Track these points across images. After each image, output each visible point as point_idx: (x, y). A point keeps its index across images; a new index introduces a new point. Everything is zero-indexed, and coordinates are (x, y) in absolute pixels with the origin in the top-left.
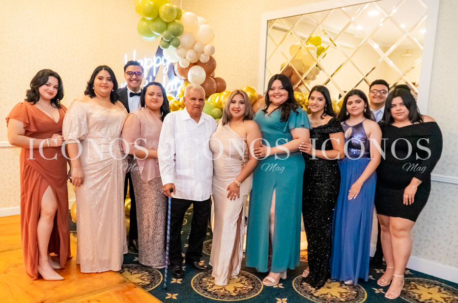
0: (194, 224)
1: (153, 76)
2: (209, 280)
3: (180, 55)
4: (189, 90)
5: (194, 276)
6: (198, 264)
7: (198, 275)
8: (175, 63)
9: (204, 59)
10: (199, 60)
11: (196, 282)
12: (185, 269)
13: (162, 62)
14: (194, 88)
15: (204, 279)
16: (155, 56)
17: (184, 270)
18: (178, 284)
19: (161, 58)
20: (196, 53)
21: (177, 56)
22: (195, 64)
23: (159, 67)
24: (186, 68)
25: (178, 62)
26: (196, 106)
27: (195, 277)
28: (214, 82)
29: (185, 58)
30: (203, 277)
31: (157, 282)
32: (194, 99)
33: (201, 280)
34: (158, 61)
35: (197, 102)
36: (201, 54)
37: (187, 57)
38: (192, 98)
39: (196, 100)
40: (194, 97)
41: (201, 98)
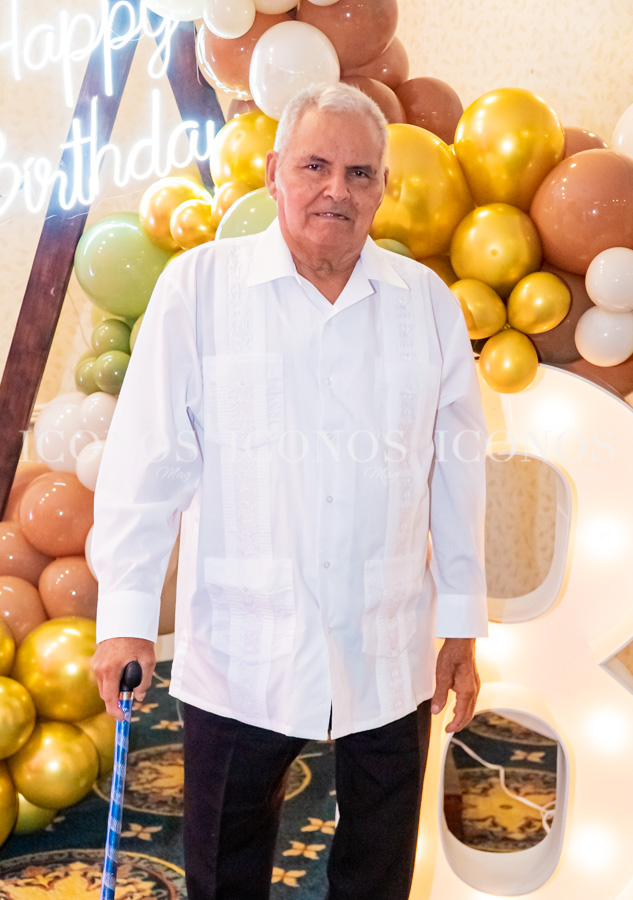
1: (102, 97)
4: (300, 115)
8: (200, 23)
14: (323, 103)
19: (136, 6)
22: (290, 15)
23: (132, 48)
24: (239, 42)
32: (318, 164)
35: (334, 185)
38: (313, 158)
39: (329, 173)
40: (321, 156)
41: (360, 162)
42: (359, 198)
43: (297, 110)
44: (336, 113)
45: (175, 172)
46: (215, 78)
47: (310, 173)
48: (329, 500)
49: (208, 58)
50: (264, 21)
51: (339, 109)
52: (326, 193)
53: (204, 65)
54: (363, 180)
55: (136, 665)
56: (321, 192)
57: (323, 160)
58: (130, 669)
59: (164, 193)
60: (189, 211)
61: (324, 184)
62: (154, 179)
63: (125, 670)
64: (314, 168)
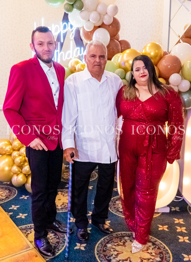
0: (99, 186)
1: (61, 42)
2: (114, 247)
3: (83, 18)
4: (90, 47)
5: (99, 240)
6: (103, 227)
7: (102, 239)
8: (81, 28)
9: (107, 21)
10: (103, 23)
11: (100, 248)
12: (90, 230)
13: (68, 28)
14: (94, 44)
15: (109, 245)
16: (61, 23)
17: (89, 232)
18: (82, 251)
19: (68, 23)
20: (100, 14)
21: (82, 20)
22: (99, 27)
23: (66, 33)
24: (91, 32)
25: (83, 27)
26: (96, 64)
27: (100, 242)
28: (118, 44)
29: (89, 20)
30: (108, 243)
31: (61, 247)
32: (94, 56)
33: (105, 246)
34: (65, 27)
35: (97, 60)
36: (104, 15)
37: (90, 20)
38: (93, 55)
39: (96, 57)
40: (94, 54)
41: (102, 55)
42: (102, 62)
43: (89, 46)
44: (96, 46)
45: (75, 58)
46: (84, 39)
47: (92, 58)
48: (104, 118)
49: (83, 35)
50: (96, 28)
51: (96, 45)
52: (96, 61)
53: (82, 36)
54: (103, 58)
55: (73, 153)
56: (95, 61)
57: (94, 55)
58: (72, 154)
59: (74, 62)
60: (80, 66)
61: (95, 59)
62: (71, 59)
63: (71, 154)
64: (93, 57)
